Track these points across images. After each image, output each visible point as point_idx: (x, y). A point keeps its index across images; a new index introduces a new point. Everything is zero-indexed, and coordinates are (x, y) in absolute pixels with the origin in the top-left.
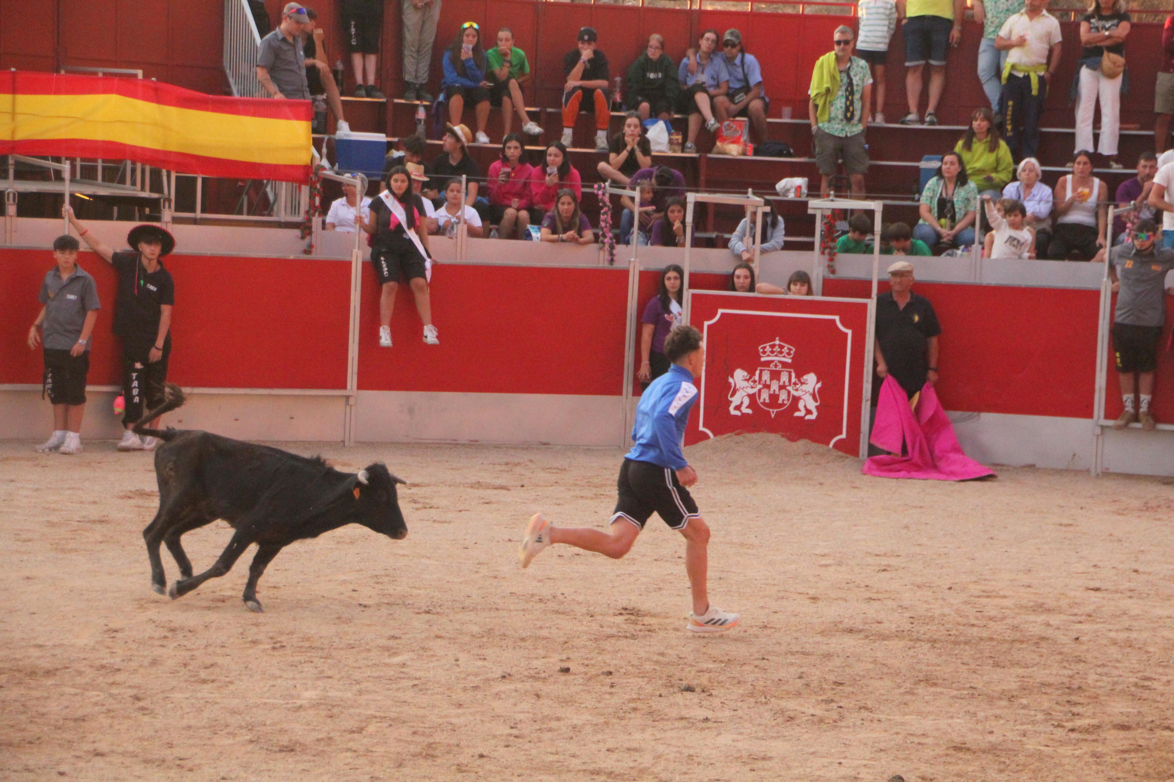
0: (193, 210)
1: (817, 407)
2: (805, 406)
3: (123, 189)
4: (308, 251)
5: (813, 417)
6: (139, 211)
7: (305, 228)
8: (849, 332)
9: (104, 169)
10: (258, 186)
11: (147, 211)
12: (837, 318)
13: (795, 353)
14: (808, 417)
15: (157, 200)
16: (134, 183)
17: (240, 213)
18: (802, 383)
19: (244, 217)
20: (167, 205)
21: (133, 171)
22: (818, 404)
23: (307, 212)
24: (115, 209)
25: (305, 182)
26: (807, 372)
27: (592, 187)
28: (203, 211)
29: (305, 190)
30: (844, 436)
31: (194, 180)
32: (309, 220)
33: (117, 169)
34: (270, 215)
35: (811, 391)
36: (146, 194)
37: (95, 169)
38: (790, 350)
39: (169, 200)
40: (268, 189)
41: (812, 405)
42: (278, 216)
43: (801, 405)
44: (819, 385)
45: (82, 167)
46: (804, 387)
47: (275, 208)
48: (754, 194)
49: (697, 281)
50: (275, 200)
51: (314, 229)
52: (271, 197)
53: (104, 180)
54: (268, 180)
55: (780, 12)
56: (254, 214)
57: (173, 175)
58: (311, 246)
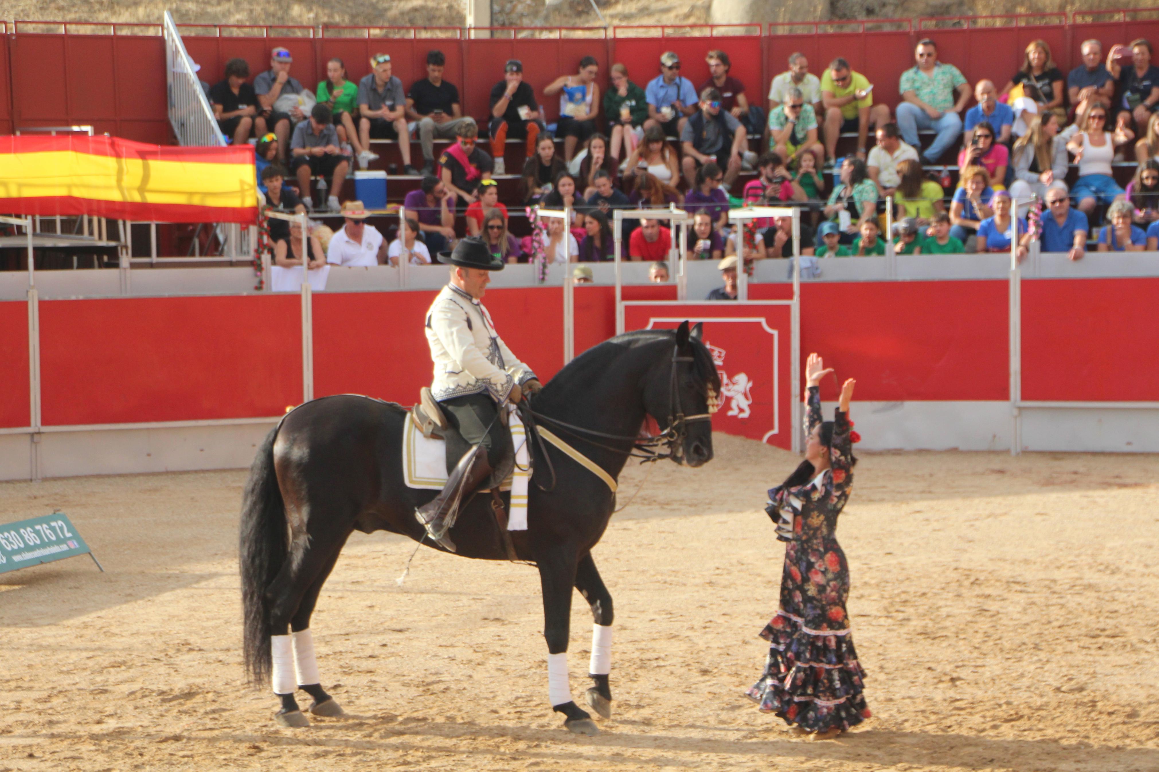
0: (148, 254)
1: (749, 406)
2: (738, 406)
3: (81, 239)
4: (259, 287)
5: (746, 414)
6: (98, 259)
7: (256, 265)
8: (775, 333)
9: (62, 221)
10: (208, 229)
11: (106, 258)
12: (763, 320)
13: (726, 355)
14: (742, 415)
15: (115, 248)
16: (91, 233)
17: (193, 254)
18: (734, 384)
19: (197, 259)
20: (124, 251)
21: (90, 222)
22: (750, 402)
23: (256, 251)
24: (75, 259)
25: (254, 223)
26: (738, 372)
27: (524, 211)
28: (159, 255)
29: (253, 230)
30: (776, 431)
31: (148, 226)
32: (259, 258)
33: (75, 221)
34: (221, 254)
35: (743, 390)
36: (104, 243)
37: (54, 222)
38: (720, 352)
39: (126, 247)
40: (218, 231)
41: (745, 404)
42: (228, 255)
43: (734, 404)
44: (750, 384)
45: (42, 221)
46: (736, 387)
47: (226, 248)
48: (677, 207)
49: (629, 293)
50: (226, 240)
51: (264, 265)
52: (221, 238)
53: (63, 231)
54: (218, 222)
55: (688, 35)
56: (206, 255)
57: (129, 224)
58: (261, 282)
